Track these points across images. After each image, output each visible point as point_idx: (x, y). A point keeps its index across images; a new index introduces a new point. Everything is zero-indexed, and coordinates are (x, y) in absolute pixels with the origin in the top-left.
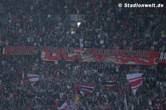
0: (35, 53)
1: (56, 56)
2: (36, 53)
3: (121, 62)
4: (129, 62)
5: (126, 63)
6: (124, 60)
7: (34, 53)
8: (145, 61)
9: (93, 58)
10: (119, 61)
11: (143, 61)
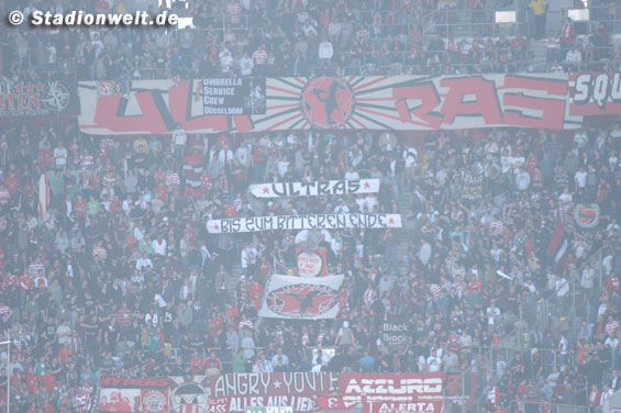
0: (56, 108)
1: (141, 113)
2: (60, 107)
3: (421, 121)
4: (457, 119)
5: (444, 126)
6: (436, 114)
7: (52, 107)
8: (527, 112)
9: (299, 112)
10: (414, 118)
11: (520, 112)
